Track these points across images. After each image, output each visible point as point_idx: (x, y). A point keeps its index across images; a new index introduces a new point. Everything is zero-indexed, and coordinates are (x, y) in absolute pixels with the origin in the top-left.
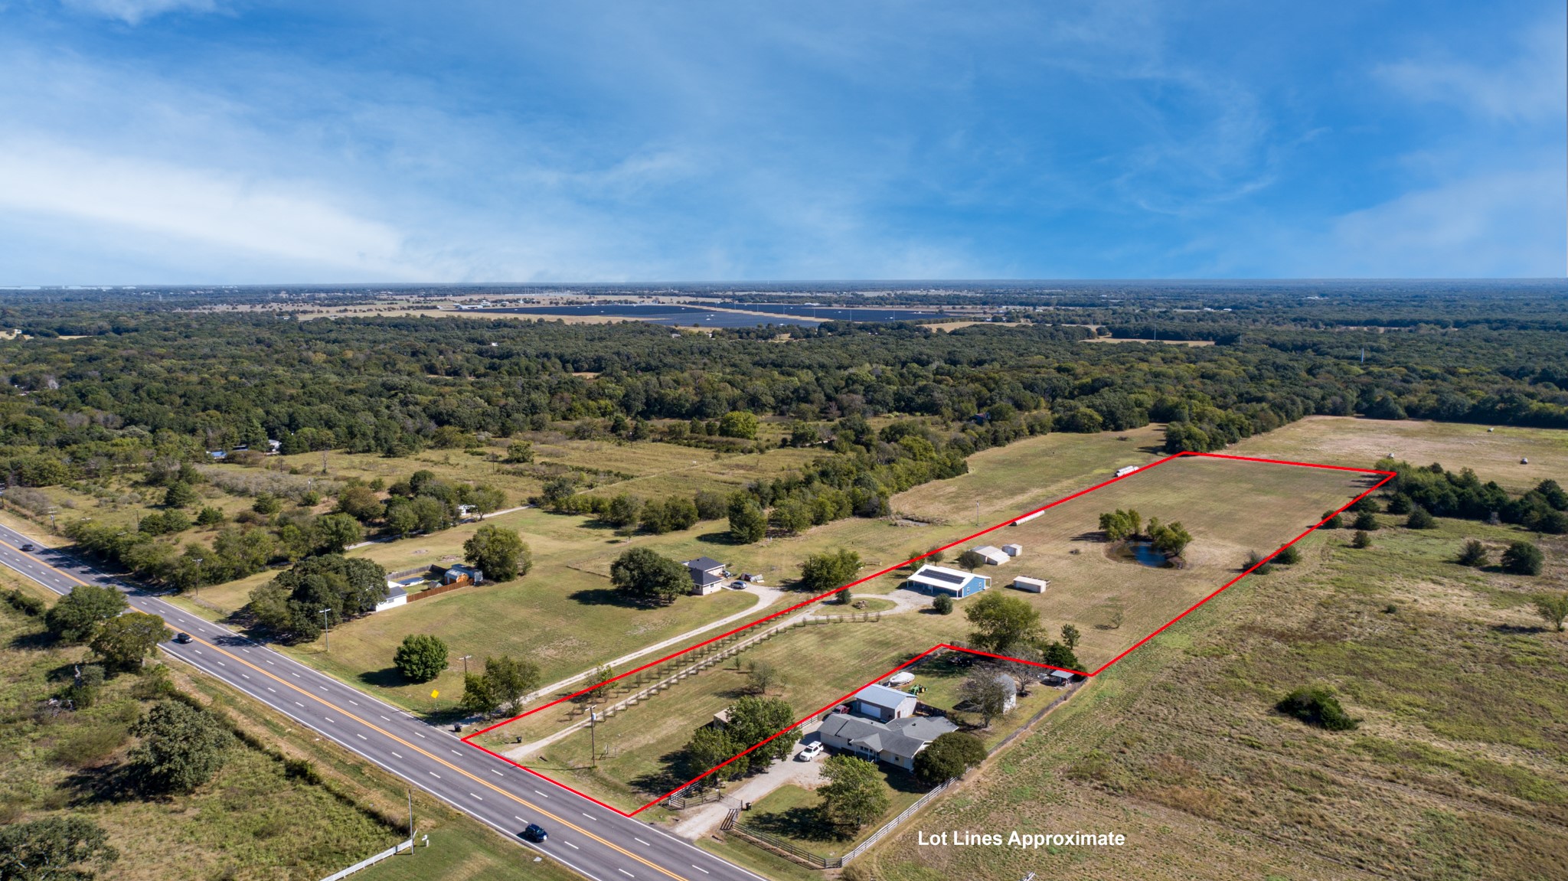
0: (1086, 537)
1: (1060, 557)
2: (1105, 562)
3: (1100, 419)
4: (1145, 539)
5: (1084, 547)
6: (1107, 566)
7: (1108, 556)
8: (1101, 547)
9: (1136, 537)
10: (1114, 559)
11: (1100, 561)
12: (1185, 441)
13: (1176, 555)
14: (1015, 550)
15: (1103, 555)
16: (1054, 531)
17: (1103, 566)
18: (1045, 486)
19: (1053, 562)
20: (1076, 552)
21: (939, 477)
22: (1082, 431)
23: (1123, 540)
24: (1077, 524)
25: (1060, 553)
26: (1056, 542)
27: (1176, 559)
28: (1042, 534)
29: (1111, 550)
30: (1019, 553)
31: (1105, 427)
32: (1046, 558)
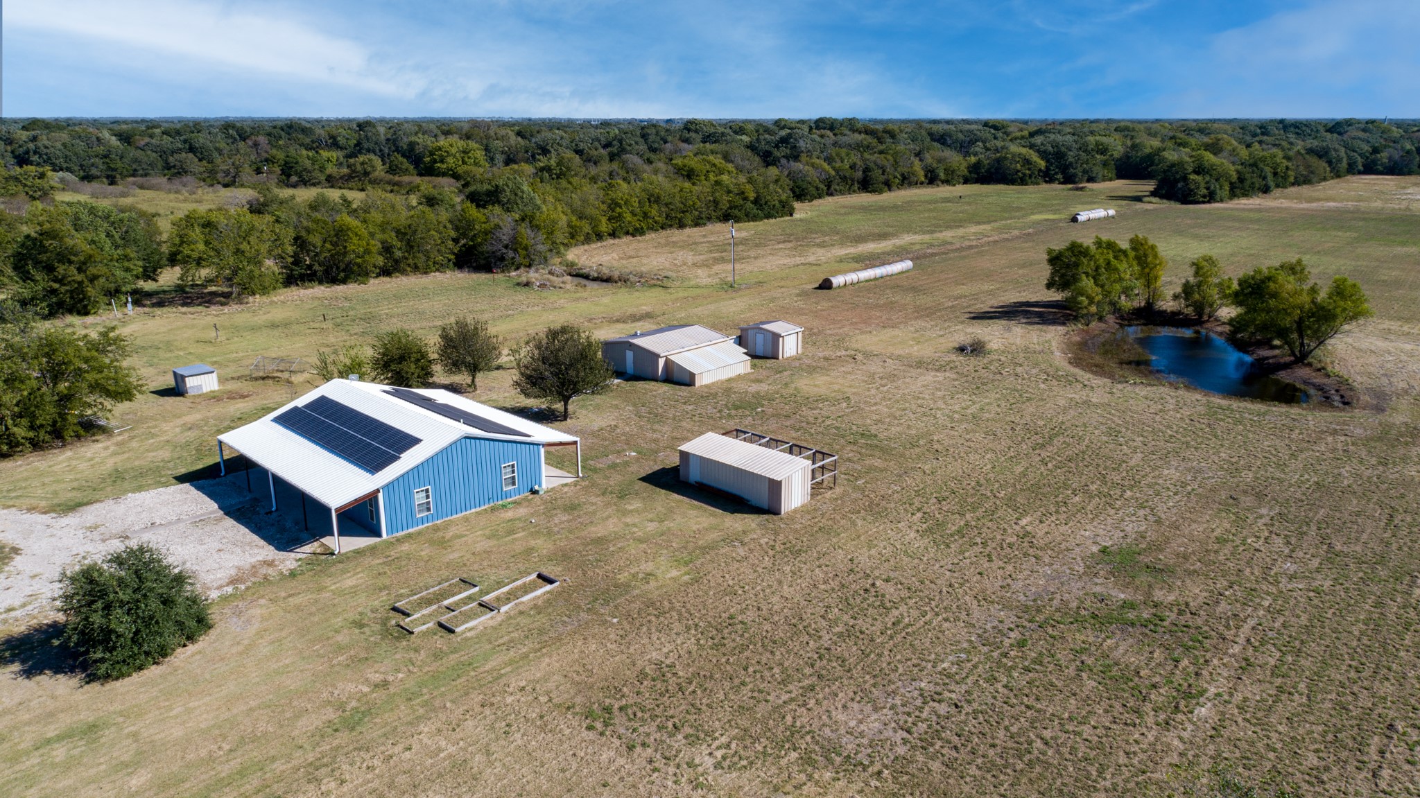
0: (1010, 313)
1: (920, 364)
2: (1070, 381)
3: (1042, 164)
4: (1173, 319)
5: (996, 335)
6: (1078, 394)
7: (1076, 362)
8: (1054, 337)
9: (1149, 315)
10: (1098, 370)
11: (1052, 376)
12: (1192, 177)
13: (1301, 358)
14: (776, 337)
15: (1059, 359)
16: (924, 300)
17: (1064, 395)
18: (932, 232)
19: (892, 377)
20: (975, 349)
21: (726, 218)
22: (1012, 182)
23: (1111, 319)
24: (986, 287)
25: (925, 351)
26: (921, 323)
27: (1302, 372)
28: (890, 306)
29: (1083, 345)
30: (790, 346)
31: (1048, 177)
32: (875, 367)
